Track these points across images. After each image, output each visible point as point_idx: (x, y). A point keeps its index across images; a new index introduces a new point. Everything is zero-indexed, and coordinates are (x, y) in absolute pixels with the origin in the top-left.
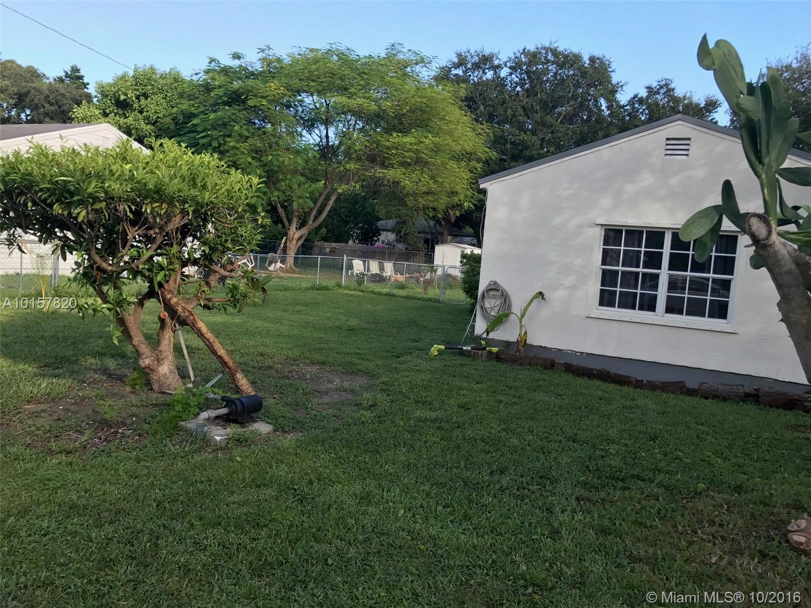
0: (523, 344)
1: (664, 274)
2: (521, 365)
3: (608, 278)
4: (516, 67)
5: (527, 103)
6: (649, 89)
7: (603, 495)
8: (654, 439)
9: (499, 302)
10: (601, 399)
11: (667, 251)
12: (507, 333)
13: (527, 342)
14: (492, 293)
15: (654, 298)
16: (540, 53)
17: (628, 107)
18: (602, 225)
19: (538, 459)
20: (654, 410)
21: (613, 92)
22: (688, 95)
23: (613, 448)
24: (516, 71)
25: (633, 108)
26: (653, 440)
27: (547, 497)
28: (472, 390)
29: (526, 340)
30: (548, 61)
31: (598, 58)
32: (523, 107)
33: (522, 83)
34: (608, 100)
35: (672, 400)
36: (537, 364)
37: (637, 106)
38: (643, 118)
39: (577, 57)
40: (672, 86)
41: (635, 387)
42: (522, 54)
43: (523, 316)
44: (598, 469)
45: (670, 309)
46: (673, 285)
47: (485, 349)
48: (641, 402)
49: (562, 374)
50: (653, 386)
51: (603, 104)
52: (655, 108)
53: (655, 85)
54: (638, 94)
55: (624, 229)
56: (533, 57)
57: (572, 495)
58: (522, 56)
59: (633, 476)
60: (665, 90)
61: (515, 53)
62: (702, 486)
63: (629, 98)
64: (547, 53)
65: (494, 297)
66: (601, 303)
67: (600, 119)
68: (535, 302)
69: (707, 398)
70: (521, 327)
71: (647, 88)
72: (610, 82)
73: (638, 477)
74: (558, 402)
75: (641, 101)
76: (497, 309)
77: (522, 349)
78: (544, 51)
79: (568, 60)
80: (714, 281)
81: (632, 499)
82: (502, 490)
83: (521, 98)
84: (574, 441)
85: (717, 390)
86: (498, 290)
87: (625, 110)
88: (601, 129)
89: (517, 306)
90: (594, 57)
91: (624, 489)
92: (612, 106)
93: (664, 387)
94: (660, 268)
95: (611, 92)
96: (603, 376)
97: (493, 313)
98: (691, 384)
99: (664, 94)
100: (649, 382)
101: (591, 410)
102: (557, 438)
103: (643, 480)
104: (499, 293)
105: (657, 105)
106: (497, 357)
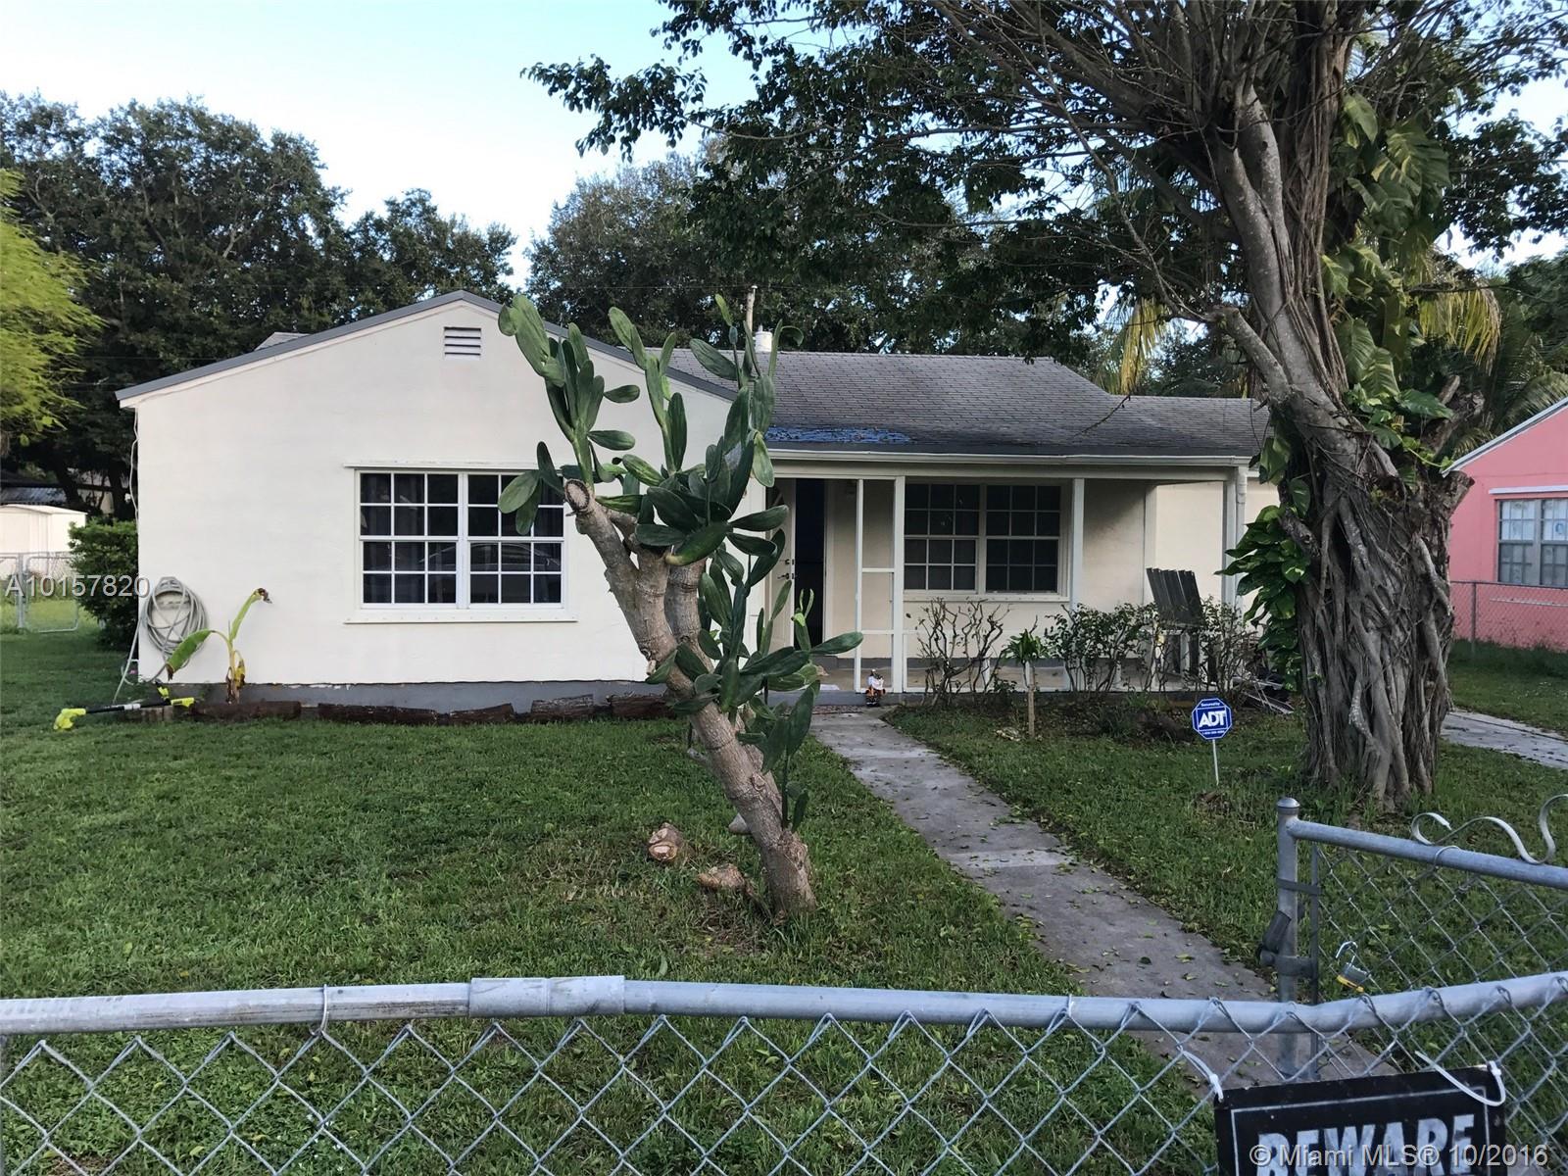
0: (238, 684)
1: (463, 542)
2: (241, 720)
3: (374, 555)
4: (118, 138)
5: (152, 214)
6: (392, 204)
7: (423, 863)
8: (480, 785)
9: (183, 614)
10: (390, 748)
11: (463, 505)
12: (207, 669)
13: (246, 680)
14: (166, 600)
15: (451, 582)
16: (170, 116)
17: (357, 236)
18: (356, 469)
19: (317, 842)
20: (472, 750)
21: (327, 206)
22: (459, 219)
23: (424, 809)
24: (119, 147)
25: (367, 237)
26: (475, 786)
27: (344, 883)
28: (169, 770)
29: (243, 677)
30: (189, 134)
31: (291, 140)
32: (144, 222)
33: (135, 172)
34: (317, 219)
35: (494, 731)
36: (269, 714)
37: (372, 233)
38: (387, 257)
39: (249, 134)
40: (431, 203)
41: (439, 724)
42: (129, 113)
43: (234, 634)
44: (409, 836)
45: (476, 598)
46: (479, 556)
47: (168, 702)
48: (452, 742)
49: (318, 724)
50: (464, 719)
51: (309, 225)
52: (405, 240)
53: (401, 199)
54: (372, 213)
55: (393, 473)
56: (155, 124)
57: (380, 872)
58: (130, 118)
59: (460, 833)
60: (419, 209)
61: (112, 111)
62: (549, 826)
63: (357, 220)
64: (183, 117)
65: (173, 607)
66: (368, 598)
67: (306, 253)
68: (252, 607)
69: (544, 722)
70: (232, 655)
71: (388, 203)
72: (319, 186)
73: (466, 833)
74: (325, 762)
75: (379, 226)
76: (180, 628)
77: (238, 695)
78: (176, 114)
79: (231, 137)
80: (537, 546)
81: (463, 859)
82: (276, 889)
83: (139, 204)
84: (365, 810)
85: (557, 707)
86: (180, 593)
87: (353, 241)
88: (310, 274)
89: (218, 618)
90: (284, 136)
91: (450, 851)
92: (327, 231)
93: (481, 717)
94: (455, 533)
95: (323, 205)
96: (388, 715)
97: (174, 637)
98: (521, 707)
99: (419, 216)
100: (458, 713)
101: (379, 766)
102: (339, 810)
103: (474, 836)
104: (183, 599)
105: (410, 235)
106: (194, 713)
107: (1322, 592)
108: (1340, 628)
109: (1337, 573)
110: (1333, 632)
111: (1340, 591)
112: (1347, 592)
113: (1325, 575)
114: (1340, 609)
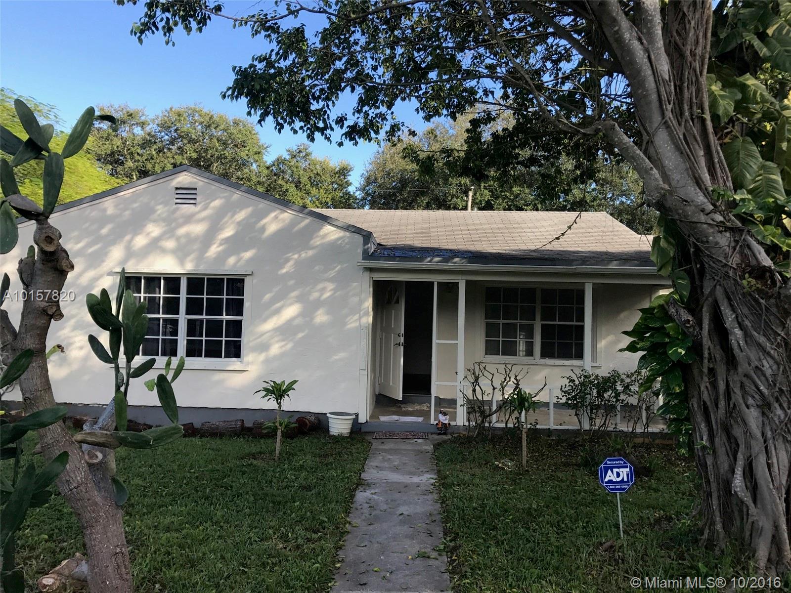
1: (183, 318)
11: (183, 296)
15: (175, 343)
45: (190, 353)
46: (193, 328)
55: (143, 276)
68: (54, 355)
79: (213, 121)
80: (227, 322)
85: (218, 427)
87: (271, 171)
94: (178, 313)
95: (256, 153)
107: (705, 370)
108: (722, 404)
109: (718, 354)
110: (717, 407)
111: (721, 370)
112: (728, 371)
113: (706, 355)
114: (722, 386)
